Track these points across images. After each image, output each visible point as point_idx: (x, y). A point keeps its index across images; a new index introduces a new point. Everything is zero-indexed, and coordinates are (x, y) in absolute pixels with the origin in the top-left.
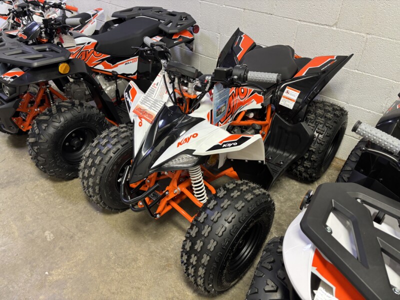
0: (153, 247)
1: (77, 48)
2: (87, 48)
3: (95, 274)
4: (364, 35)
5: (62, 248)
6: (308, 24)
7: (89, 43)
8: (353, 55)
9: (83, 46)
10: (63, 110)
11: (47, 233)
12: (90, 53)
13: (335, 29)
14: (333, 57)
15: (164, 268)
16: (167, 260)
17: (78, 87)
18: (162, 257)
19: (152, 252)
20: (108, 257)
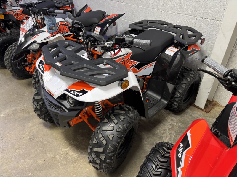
1: (13, 11)
2: (18, 11)
4: (132, 5)
6: (115, 2)
7: (19, 10)
8: (125, 13)
9: (16, 11)
10: (2, 35)
12: (20, 14)
13: (124, 3)
14: (117, 14)
17: (16, 30)
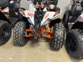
0: (39, 48)
3: (31, 60)
5: (17, 60)
11: (10, 58)
15: (45, 50)
16: (44, 48)
18: (43, 49)
19: (40, 49)
20: (31, 55)
